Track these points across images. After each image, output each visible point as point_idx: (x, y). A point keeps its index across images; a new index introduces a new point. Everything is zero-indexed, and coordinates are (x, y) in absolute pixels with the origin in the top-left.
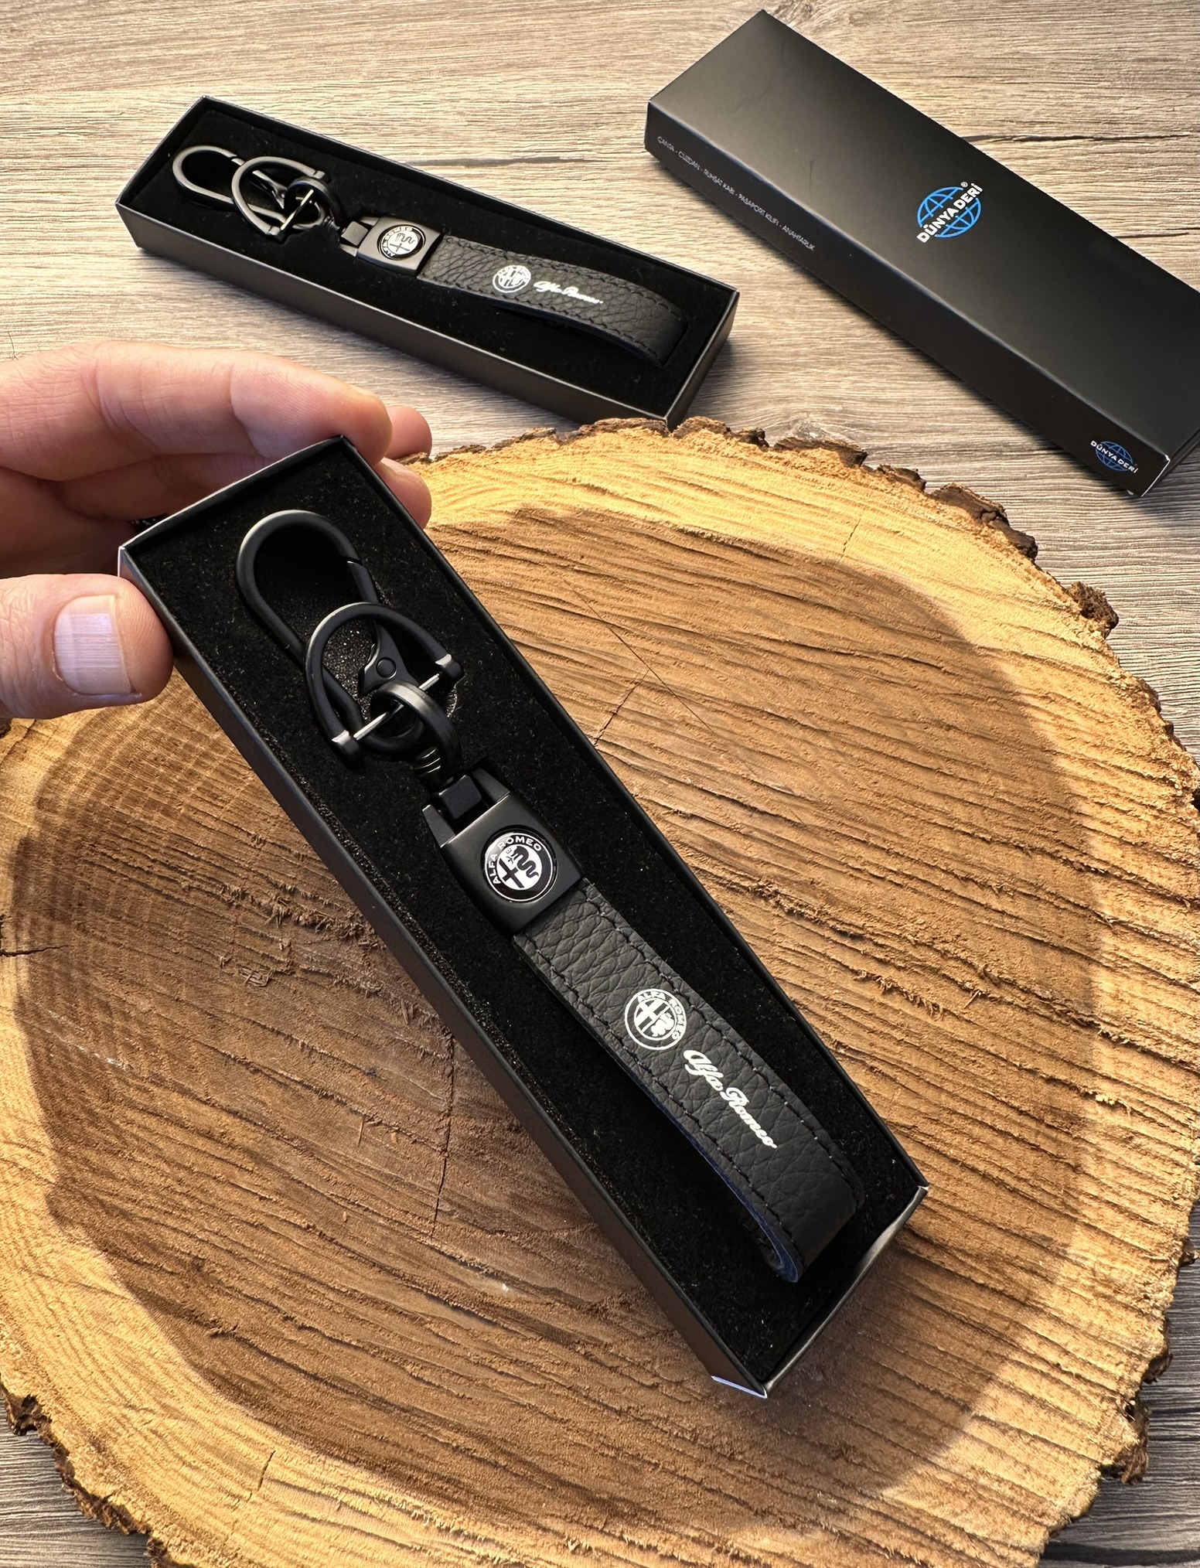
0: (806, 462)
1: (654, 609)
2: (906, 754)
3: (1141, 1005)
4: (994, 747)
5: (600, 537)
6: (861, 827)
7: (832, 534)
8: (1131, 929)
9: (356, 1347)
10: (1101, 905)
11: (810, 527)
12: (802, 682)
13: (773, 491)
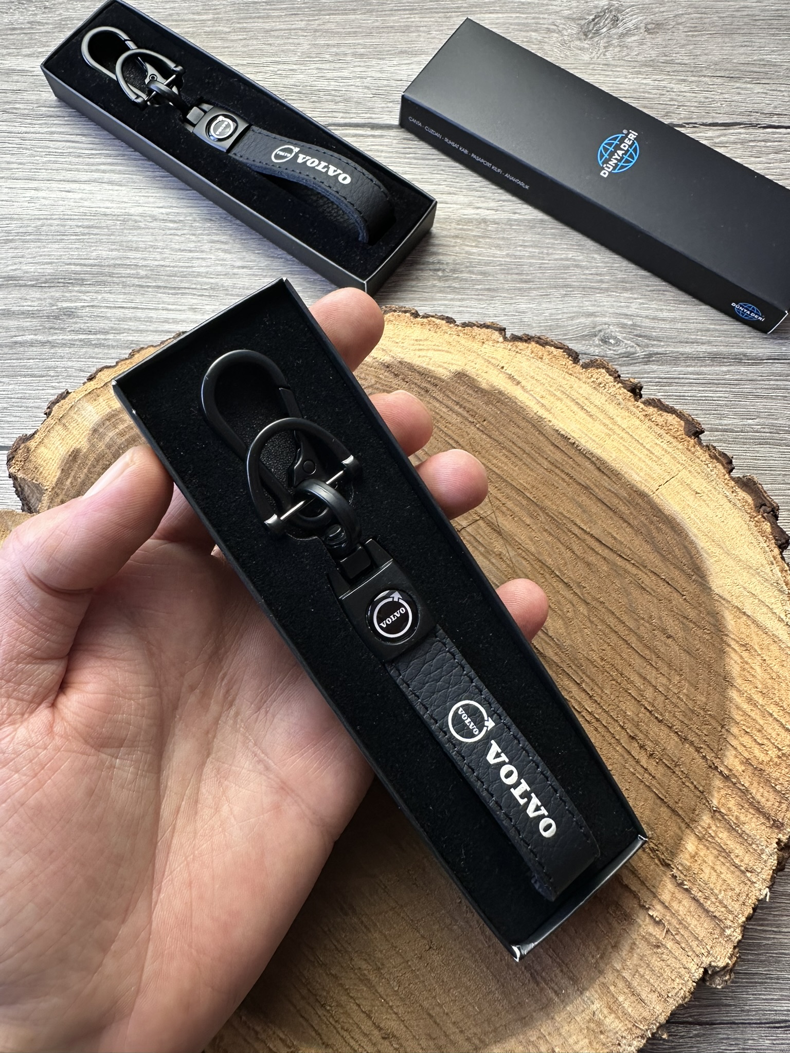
0: (660, 420)
1: (515, 474)
2: (633, 640)
3: (707, 870)
4: (693, 662)
5: (501, 412)
6: (580, 673)
7: (654, 475)
8: (726, 820)
10: (712, 796)
11: (643, 465)
12: (588, 564)
13: (628, 430)
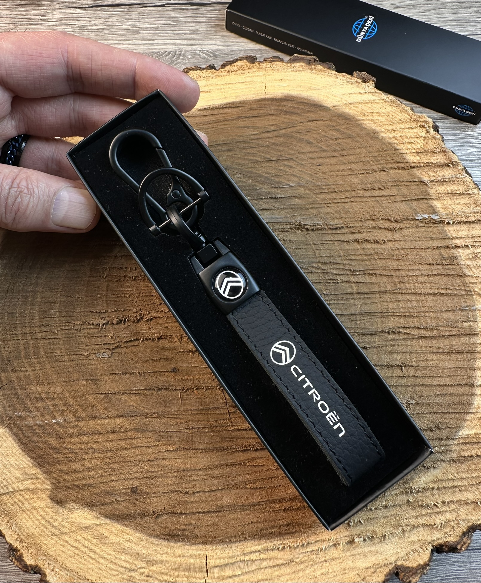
0: (236, 68)
2: (325, 154)
3: (454, 207)
7: (258, 89)
8: (437, 182)
9: (222, 489)
10: (422, 178)
11: (249, 90)
13: (228, 83)
